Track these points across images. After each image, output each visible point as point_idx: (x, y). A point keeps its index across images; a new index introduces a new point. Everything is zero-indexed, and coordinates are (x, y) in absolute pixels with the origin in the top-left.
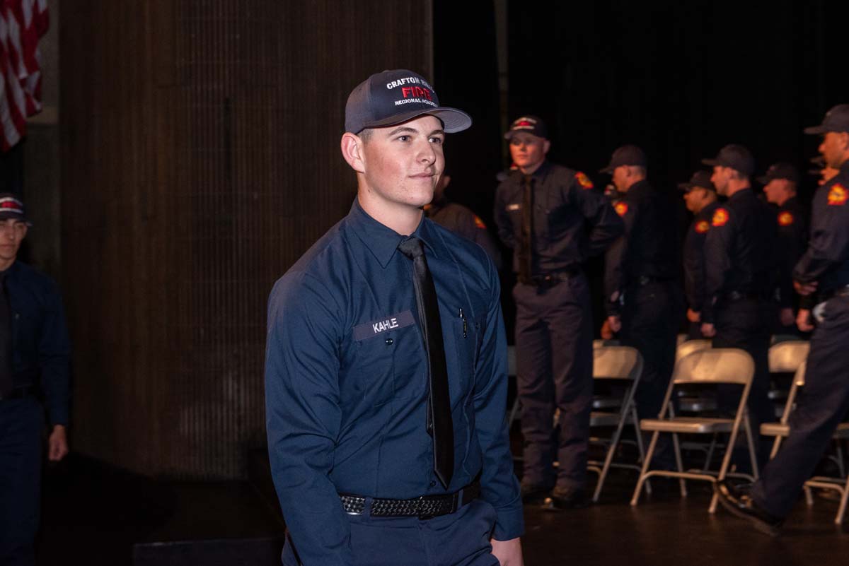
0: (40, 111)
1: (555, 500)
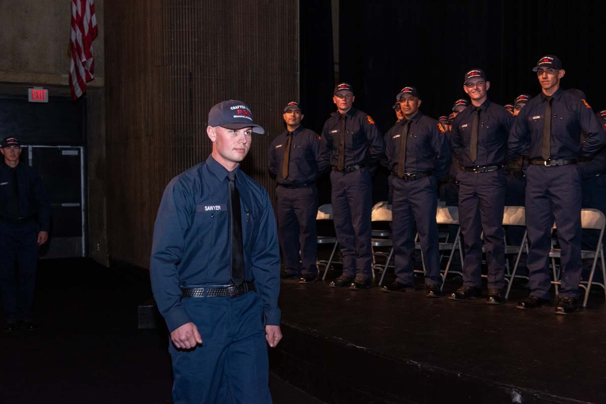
0: (93, 79)
1: (357, 285)
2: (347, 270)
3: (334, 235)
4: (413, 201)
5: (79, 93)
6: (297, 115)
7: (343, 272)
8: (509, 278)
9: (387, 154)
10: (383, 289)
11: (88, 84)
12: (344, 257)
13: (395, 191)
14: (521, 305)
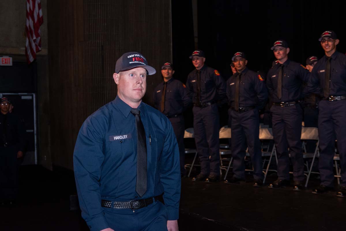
1: (210, 179)
2: (203, 170)
3: (195, 148)
4: (244, 125)
5: (32, 59)
6: (170, 71)
7: (201, 172)
8: (308, 174)
9: (227, 95)
10: (226, 182)
11: (38, 53)
12: (201, 161)
13: (233, 119)
14: (315, 191)
